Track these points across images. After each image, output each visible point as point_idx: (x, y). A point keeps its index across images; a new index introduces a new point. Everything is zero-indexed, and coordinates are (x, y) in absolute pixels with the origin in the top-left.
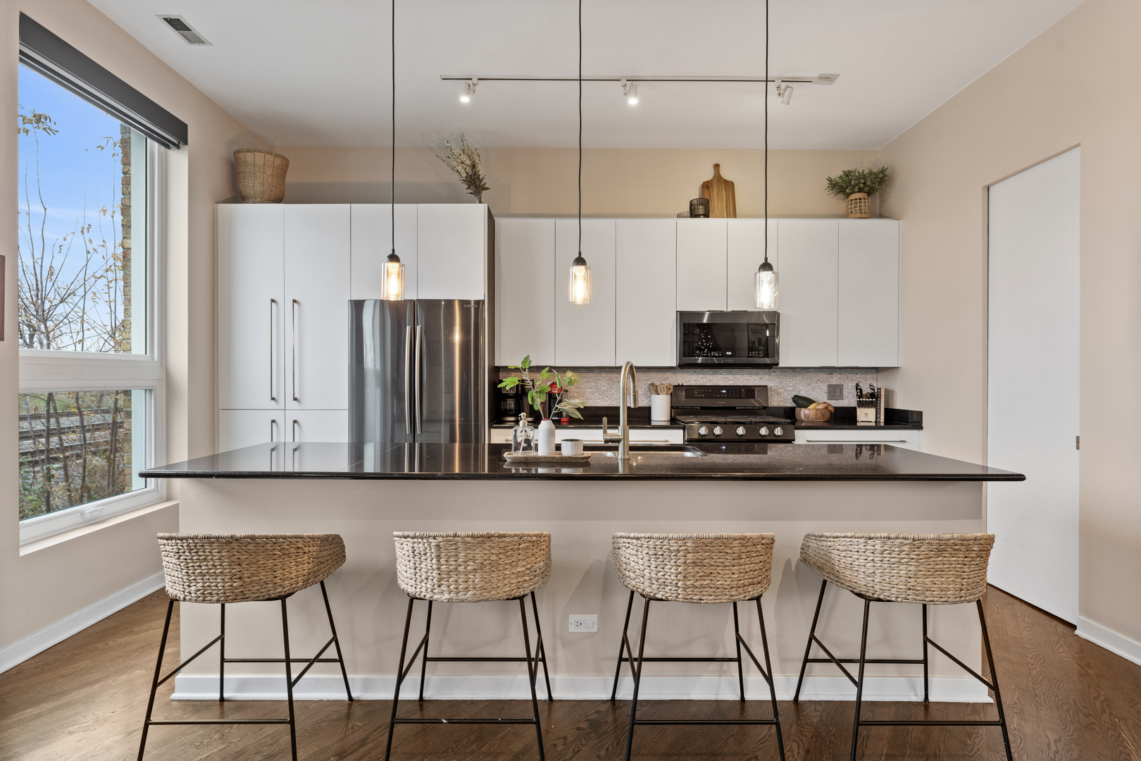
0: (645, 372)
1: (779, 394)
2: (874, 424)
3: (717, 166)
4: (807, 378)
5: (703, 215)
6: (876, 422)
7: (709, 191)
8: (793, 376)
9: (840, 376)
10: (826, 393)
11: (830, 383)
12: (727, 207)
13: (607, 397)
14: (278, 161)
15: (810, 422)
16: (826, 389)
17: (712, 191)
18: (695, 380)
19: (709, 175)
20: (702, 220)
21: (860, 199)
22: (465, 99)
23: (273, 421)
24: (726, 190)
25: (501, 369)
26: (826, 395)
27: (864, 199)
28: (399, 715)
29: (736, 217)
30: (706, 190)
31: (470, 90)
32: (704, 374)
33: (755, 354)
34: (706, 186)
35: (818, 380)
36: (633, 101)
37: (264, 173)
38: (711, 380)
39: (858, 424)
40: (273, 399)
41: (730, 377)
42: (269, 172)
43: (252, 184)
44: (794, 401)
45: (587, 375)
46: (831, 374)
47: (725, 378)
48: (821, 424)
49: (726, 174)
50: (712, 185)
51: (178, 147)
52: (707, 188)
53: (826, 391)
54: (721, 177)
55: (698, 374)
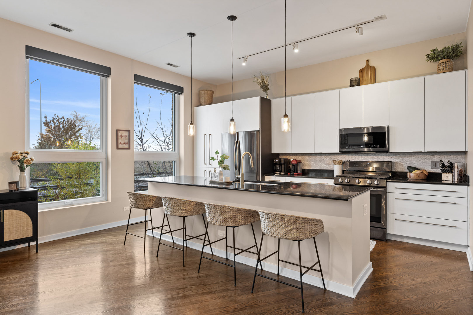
0: (335, 155)
1: (402, 165)
2: (451, 182)
3: (368, 61)
4: (419, 158)
5: (356, 85)
6: (452, 181)
7: (362, 73)
8: (410, 156)
9: (439, 156)
10: (430, 165)
11: (433, 160)
12: (370, 79)
13: (319, 165)
14: (211, 92)
15: (412, 179)
16: (430, 163)
17: (364, 73)
18: (358, 159)
19: (363, 65)
20: (355, 88)
21: (445, 62)
22: (244, 64)
23: (205, 171)
24: (370, 71)
25: (280, 155)
26: (430, 167)
27: (448, 62)
28: (161, 242)
29: (375, 83)
30: (361, 72)
31: (245, 60)
32: (362, 156)
33: (375, 146)
34: (361, 71)
35: (425, 159)
36: (296, 51)
37: (205, 96)
38: (365, 159)
39: (443, 182)
40: (205, 164)
41: (375, 157)
42: (206, 96)
43: (203, 101)
44: (407, 169)
45: (310, 156)
46: (433, 155)
47: (372, 157)
48: (418, 181)
49: (371, 64)
50: (364, 70)
51: (181, 94)
52: (362, 72)
53: (431, 164)
54: (369, 66)
55: (359, 156)
